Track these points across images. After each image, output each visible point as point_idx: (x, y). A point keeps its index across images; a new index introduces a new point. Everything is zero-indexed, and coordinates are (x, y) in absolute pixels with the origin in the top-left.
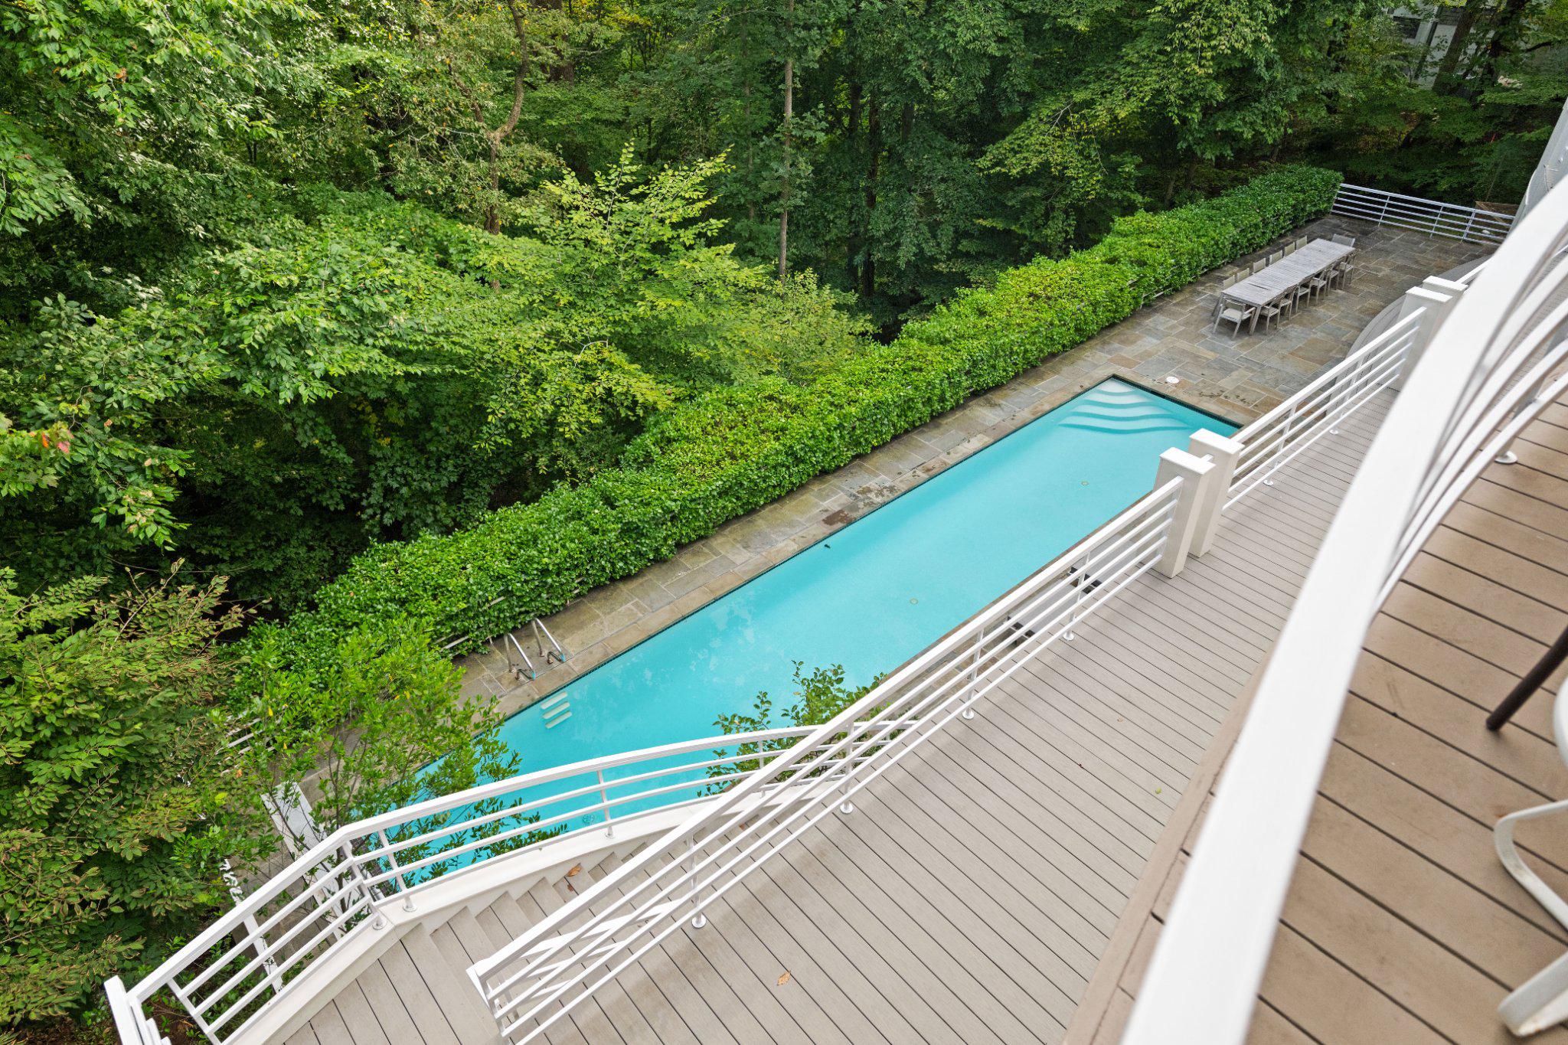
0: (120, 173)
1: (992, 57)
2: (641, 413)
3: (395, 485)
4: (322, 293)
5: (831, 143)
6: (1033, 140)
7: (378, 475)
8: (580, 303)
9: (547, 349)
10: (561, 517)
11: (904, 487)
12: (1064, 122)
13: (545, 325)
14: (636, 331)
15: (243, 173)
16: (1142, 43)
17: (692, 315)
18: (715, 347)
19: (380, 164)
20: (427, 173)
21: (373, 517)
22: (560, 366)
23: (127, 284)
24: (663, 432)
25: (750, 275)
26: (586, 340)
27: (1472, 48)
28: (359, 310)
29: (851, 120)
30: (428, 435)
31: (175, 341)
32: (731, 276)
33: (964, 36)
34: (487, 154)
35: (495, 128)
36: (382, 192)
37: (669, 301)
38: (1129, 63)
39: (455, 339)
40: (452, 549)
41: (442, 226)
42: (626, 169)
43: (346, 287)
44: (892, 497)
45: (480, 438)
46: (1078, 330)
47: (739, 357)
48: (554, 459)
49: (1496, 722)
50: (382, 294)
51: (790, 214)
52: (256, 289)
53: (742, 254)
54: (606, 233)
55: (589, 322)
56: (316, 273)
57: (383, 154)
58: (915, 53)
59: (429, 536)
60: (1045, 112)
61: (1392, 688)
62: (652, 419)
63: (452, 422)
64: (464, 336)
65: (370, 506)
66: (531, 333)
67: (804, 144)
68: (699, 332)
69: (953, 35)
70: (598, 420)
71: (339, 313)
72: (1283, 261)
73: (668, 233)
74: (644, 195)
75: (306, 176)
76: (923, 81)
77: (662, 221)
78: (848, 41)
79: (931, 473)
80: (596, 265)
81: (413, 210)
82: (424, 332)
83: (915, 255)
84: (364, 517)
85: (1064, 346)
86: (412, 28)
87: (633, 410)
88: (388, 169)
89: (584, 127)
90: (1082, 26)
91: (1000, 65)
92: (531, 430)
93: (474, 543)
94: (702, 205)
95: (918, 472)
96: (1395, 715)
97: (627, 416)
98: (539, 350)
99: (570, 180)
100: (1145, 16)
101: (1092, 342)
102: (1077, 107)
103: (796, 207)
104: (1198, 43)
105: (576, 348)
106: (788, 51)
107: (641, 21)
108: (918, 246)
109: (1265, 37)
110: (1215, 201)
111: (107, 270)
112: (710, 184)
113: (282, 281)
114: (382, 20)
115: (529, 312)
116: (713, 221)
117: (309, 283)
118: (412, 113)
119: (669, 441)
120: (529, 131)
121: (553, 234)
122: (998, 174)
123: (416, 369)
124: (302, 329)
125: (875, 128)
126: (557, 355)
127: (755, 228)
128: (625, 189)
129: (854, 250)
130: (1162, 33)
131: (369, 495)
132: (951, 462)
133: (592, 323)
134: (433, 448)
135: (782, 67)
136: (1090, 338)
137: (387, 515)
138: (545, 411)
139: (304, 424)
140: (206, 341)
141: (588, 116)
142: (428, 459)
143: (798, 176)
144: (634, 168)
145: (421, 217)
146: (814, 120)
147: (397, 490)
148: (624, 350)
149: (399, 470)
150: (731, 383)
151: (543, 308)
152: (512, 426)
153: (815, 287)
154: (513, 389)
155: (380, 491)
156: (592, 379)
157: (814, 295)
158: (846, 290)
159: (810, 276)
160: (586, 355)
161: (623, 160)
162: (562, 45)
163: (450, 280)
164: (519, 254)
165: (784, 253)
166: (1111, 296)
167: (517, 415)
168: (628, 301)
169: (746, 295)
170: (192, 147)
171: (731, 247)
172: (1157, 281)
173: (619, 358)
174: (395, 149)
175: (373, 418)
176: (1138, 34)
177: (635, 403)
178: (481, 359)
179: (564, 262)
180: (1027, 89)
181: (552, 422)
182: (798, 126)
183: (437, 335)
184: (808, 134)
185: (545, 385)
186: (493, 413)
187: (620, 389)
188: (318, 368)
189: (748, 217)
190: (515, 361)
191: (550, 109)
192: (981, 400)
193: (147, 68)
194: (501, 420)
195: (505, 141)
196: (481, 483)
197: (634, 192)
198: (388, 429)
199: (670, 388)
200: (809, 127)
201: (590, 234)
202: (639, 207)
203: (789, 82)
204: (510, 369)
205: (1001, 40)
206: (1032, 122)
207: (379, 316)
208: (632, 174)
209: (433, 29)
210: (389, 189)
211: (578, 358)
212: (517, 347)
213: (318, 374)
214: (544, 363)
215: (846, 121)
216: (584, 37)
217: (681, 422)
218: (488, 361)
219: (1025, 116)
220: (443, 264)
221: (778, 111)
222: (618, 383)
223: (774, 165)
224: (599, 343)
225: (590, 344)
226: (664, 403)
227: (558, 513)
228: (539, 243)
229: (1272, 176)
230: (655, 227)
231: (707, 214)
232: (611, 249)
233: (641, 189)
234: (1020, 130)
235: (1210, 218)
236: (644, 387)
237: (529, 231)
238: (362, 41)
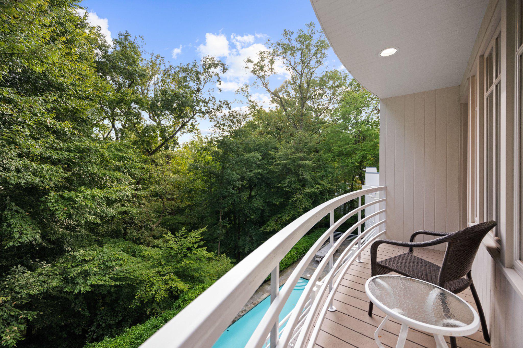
0: (54, 233)
1: (261, 209)
2: (179, 293)
3: (101, 323)
4: (98, 262)
5: (230, 227)
6: (271, 224)
7: (97, 320)
8: (167, 264)
9: (156, 276)
10: (150, 328)
11: (248, 310)
12: (277, 221)
13: (156, 270)
14: (181, 270)
15: (87, 235)
16: (289, 206)
17: (196, 265)
18: (200, 273)
19: (124, 232)
20: (135, 234)
21: (90, 335)
22: (159, 280)
23: (41, 264)
24: (184, 298)
25: (210, 255)
26: (167, 273)
27: (347, 207)
28: (107, 266)
29: (234, 223)
30: (116, 305)
31: (49, 277)
32: (206, 255)
33: (256, 205)
34: (151, 230)
35: (154, 224)
36: (122, 239)
37: (190, 262)
38: (287, 210)
39: (131, 274)
40: (113, 343)
41: (135, 246)
42: (183, 231)
43: (105, 260)
44: (245, 313)
45: (132, 304)
46: (286, 264)
47: (206, 275)
48: (152, 309)
49: (370, 314)
50: (114, 261)
51: (221, 242)
52: (79, 261)
53: (209, 250)
54: (176, 246)
55: (169, 268)
56: (98, 256)
57: (125, 229)
58: (246, 209)
59: (107, 339)
60: (273, 219)
61: (347, 309)
62: (182, 295)
63: (125, 300)
64: (134, 273)
65: (91, 331)
66: (153, 271)
67: (224, 227)
68: (197, 270)
69: (254, 205)
70: (166, 296)
71: (101, 267)
72: (325, 247)
73: (191, 245)
74: (186, 237)
75: (103, 236)
76: (248, 214)
77: (190, 243)
78: (233, 207)
79: (255, 305)
80: (172, 254)
81: (129, 243)
82: (123, 272)
83: (249, 250)
84: (87, 336)
85: (283, 269)
86: (140, 204)
87: (177, 292)
88: (125, 233)
89: (175, 224)
90: (278, 203)
91: (263, 211)
92: (147, 300)
93: (121, 340)
94: (200, 238)
95: (252, 305)
96: (349, 315)
97: (175, 294)
98: (154, 277)
99: (170, 234)
100: (289, 202)
101: (290, 267)
102: (279, 218)
103: (222, 240)
104: (299, 206)
105: (164, 275)
106: (221, 208)
107: (191, 204)
108: (249, 248)
109: (310, 205)
110: (309, 235)
111: (37, 260)
112: (202, 234)
113: (87, 259)
114: (133, 203)
115: (153, 267)
116: (202, 242)
117: (95, 259)
118: (135, 221)
119: (186, 300)
120: (162, 225)
121: (163, 247)
122: (265, 231)
123: (118, 283)
124: (88, 271)
125: (239, 223)
126: (159, 278)
127: (212, 245)
128: (182, 236)
129: (235, 250)
130: (292, 205)
131: (91, 327)
132: (260, 301)
133: (169, 269)
134: (116, 309)
135: (219, 212)
136: (289, 266)
137: (95, 334)
138: (152, 294)
139: (78, 304)
140: (58, 276)
141: (176, 222)
142: (114, 313)
143: (223, 233)
144: (185, 231)
145: (131, 244)
146: (226, 222)
147: (102, 324)
148: (177, 276)
149: (104, 317)
150: (204, 283)
151: (157, 265)
152: (142, 299)
153: (226, 257)
154: (144, 288)
155: (95, 326)
156: (167, 284)
157: (225, 259)
158: (233, 259)
159: (224, 255)
160: (167, 277)
161: (183, 229)
162: (172, 207)
163: (135, 259)
164: (154, 252)
165: (219, 250)
166: (291, 256)
167: (144, 296)
168: (179, 262)
169: (209, 259)
170: (76, 228)
171: (206, 248)
172: (301, 252)
173: (175, 277)
174: (128, 228)
175: (101, 301)
176: (288, 205)
177: (178, 290)
178: (138, 279)
179: (165, 253)
180: (269, 215)
181: (154, 297)
182: (223, 223)
183: (127, 273)
184: (225, 224)
185: (154, 286)
186: (137, 295)
187: (174, 286)
188: (89, 283)
189: (211, 242)
190: (147, 280)
191: (168, 220)
192: (266, 284)
193: (73, 208)
194: (139, 298)
195: (156, 227)
196: (129, 320)
197: (184, 236)
198: (105, 304)
199: (188, 285)
200: (225, 223)
201: (172, 246)
202: (185, 240)
203: (221, 214)
204: (145, 282)
205: (263, 206)
206: (271, 221)
207: (112, 267)
208: (184, 232)
209: (144, 204)
210: (124, 238)
211: (164, 278)
212: (148, 276)
213: (89, 284)
214: (154, 280)
215: (233, 222)
216: (177, 206)
217: (190, 295)
218: (139, 280)
219: (269, 220)
220: (134, 256)
221: (218, 220)
222: (174, 284)
223: (217, 231)
224: (170, 274)
225: (168, 274)
226: (186, 289)
227: (150, 327)
228: (159, 249)
229: (319, 230)
230: (188, 244)
231: (201, 240)
232: (177, 250)
233: (186, 235)
234: (269, 223)
235: (309, 239)
236: (181, 285)
237: (158, 246)
238: (127, 207)
